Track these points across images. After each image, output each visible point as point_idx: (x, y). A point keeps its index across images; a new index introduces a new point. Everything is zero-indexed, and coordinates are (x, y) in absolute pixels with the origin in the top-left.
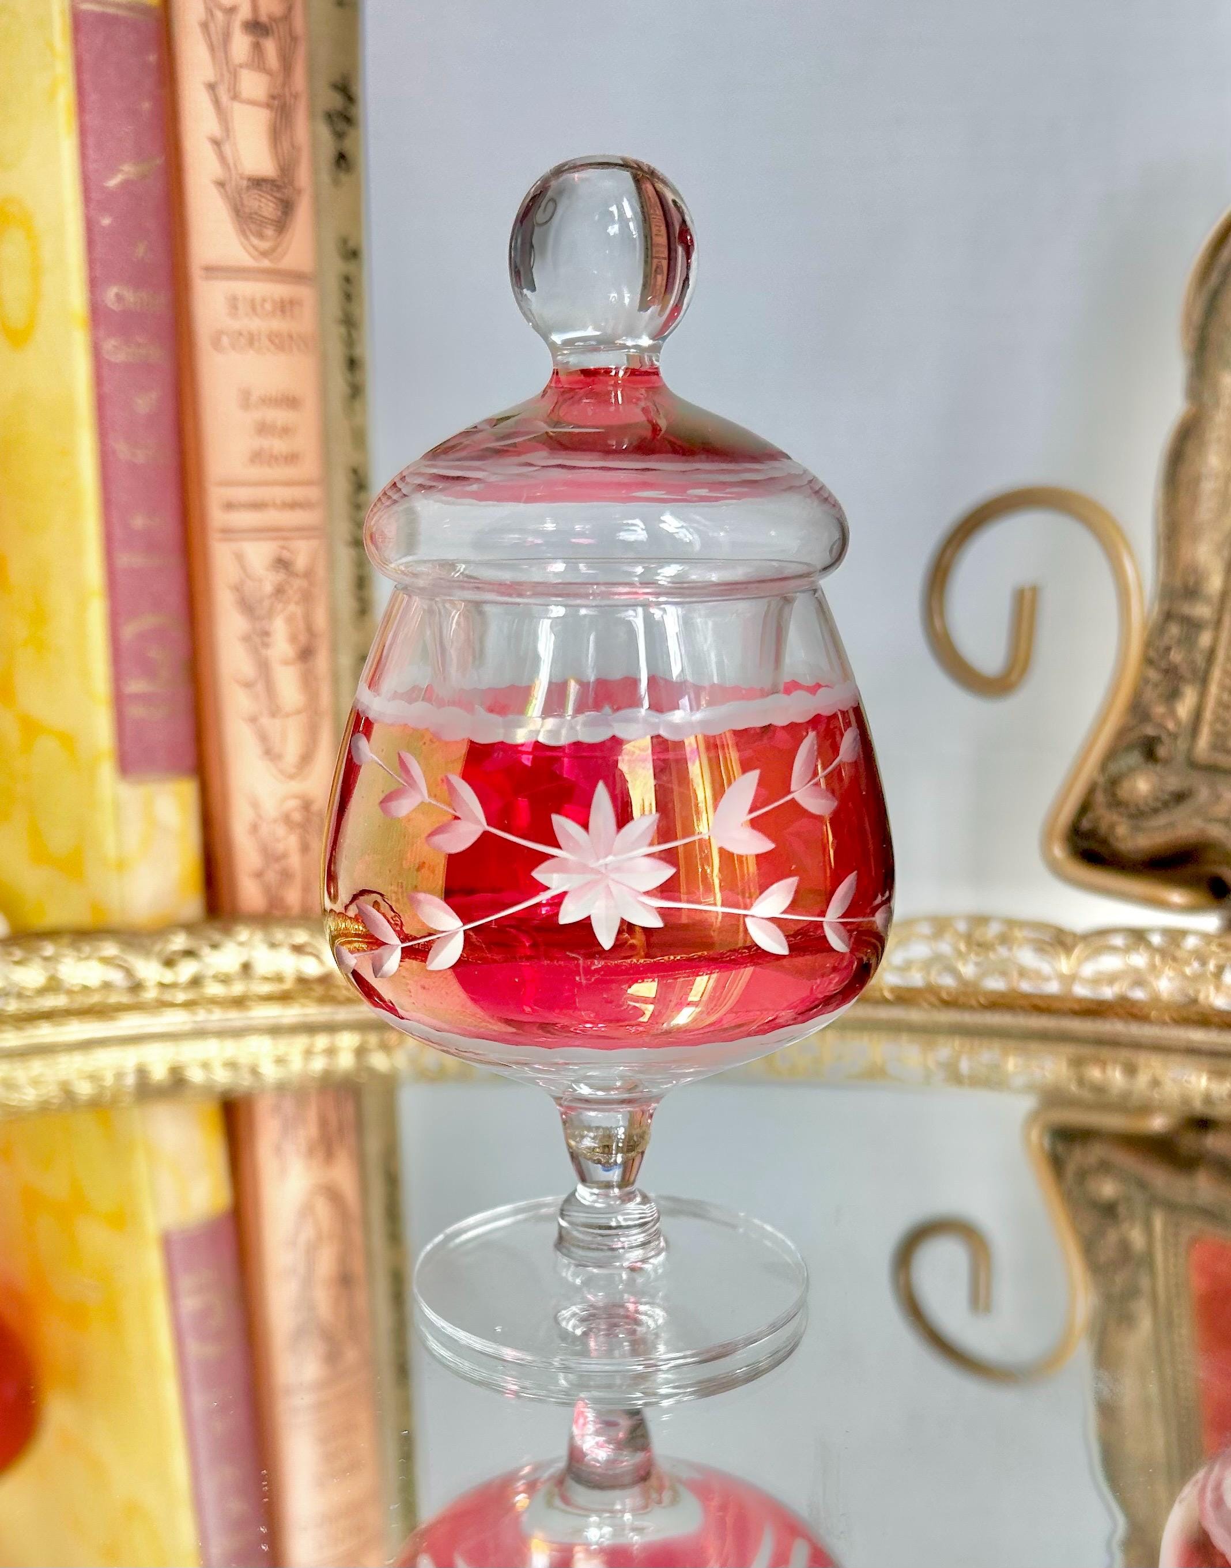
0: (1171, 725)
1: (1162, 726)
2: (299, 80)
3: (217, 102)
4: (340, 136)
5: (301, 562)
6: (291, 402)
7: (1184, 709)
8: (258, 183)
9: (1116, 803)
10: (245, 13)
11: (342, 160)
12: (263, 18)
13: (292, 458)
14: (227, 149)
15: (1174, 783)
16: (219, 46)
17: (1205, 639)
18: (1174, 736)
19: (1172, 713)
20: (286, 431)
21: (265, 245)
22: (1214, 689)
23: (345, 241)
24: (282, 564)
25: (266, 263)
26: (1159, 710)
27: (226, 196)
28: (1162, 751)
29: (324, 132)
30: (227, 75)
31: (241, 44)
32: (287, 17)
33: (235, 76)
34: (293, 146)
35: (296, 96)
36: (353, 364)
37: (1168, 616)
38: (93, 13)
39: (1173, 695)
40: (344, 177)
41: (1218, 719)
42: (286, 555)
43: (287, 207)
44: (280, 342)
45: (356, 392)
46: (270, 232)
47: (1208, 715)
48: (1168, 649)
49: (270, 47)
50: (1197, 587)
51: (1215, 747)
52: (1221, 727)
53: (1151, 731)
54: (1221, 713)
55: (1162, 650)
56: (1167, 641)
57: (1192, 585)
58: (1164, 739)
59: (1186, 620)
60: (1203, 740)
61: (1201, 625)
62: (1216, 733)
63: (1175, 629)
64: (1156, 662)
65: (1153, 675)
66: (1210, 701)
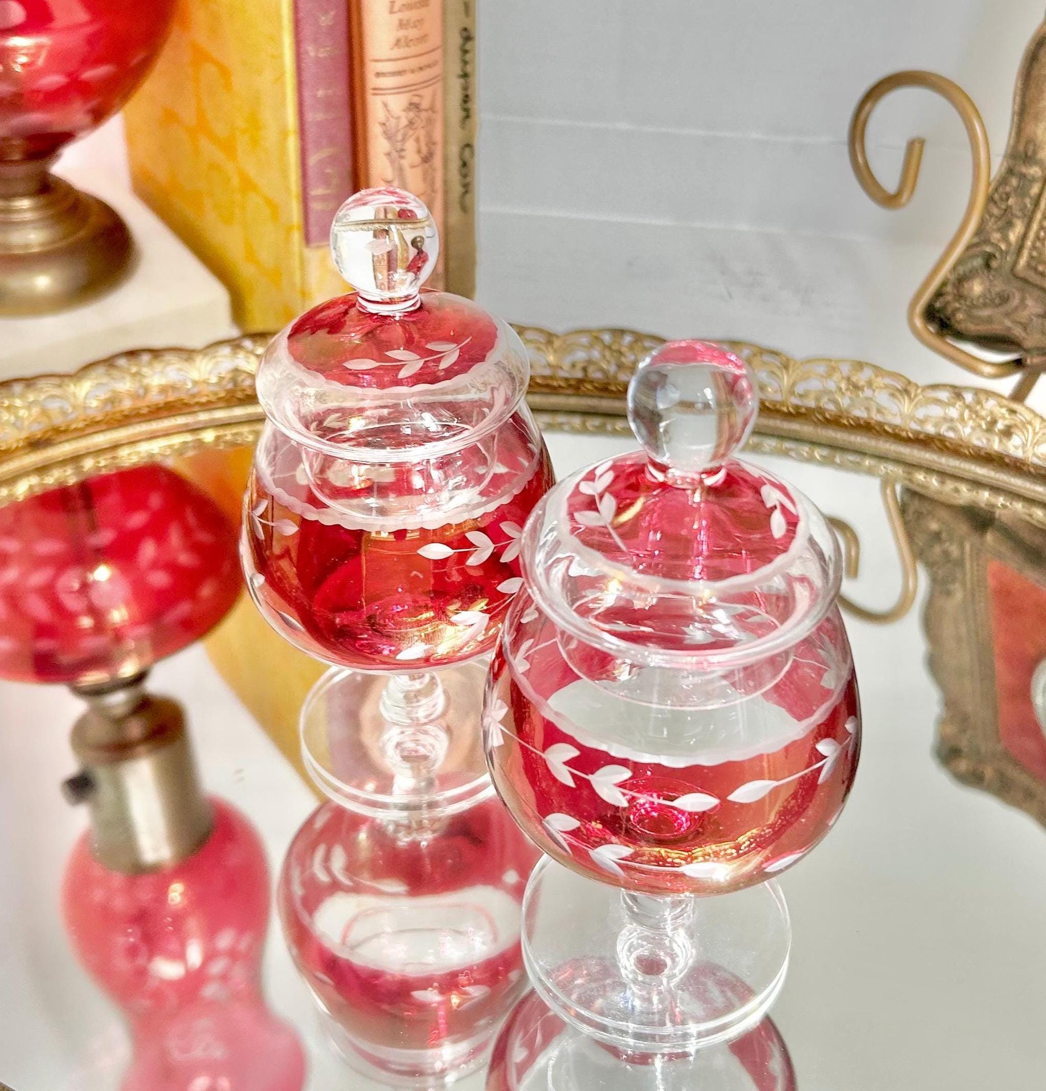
0: (1003, 247)
1: (996, 246)
5: (425, 104)
7: (1013, 236)
9: (960, 297)
13: (423, 38)
15: (999, 286)
17: (1035, 190)
18: (1004, 254)
19: (1005, 239)
20: (420, 22)
22: (1035, 226)
24: (414, 106)
26: (996, 236)
28: (994, 264)
37: (1010, 171)
39: (1008, 226)
41: (1034, 247)
42: (416, 100)
47: (1029, 243)
48: (1008, 196)
50: (1035, 152)
51: (1029, 266)
52: (1035, 254)
53: (988, 249)
54: (1038, 244)
55: (1004, 196)
56: (1008, 189)
57: (1030, 153)
58: (998, 255)
59: (1023, 176)
60: (1023, 261)
61: (1033, 180)
62: (1031, 257)
63: (1014, 182)
64: (999, 203)
65: (996, 211)
66: (1032, 235)
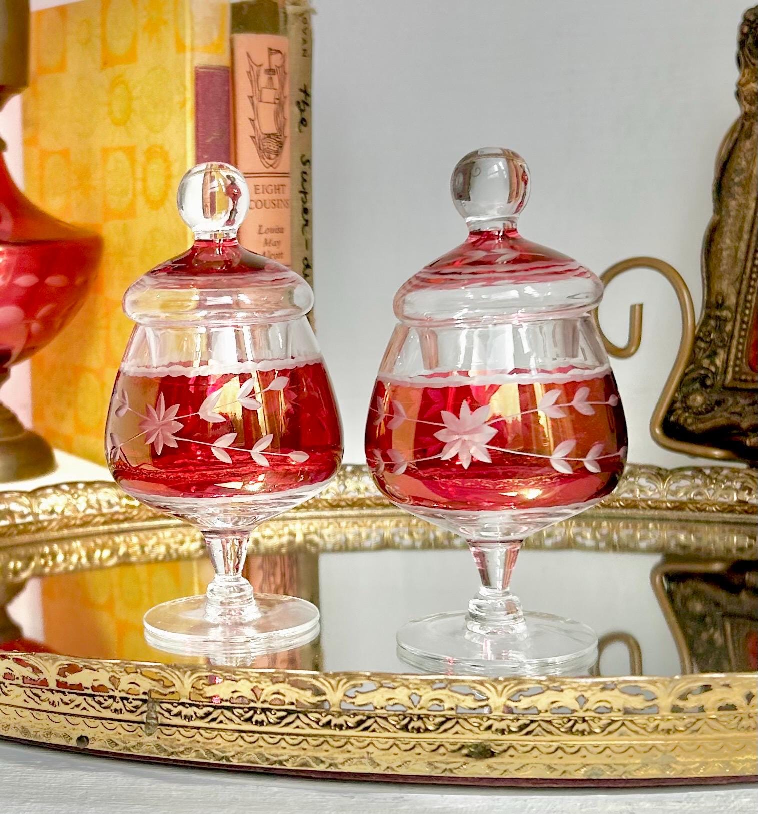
2: (287, 91)
3: (253, 104)
4: (302, 111)
6: (280, 230)
8: (269, 136)
10: (266, 66)
11: (303, 122)
12: (274, 67)
13: (279, 255)
14: (256, 122)
16: (254, 80)
17: (729, 328)
20: (277, 243)
21: (271, 162)
22: (734, 351)
23: (303, 156)
25: (271, 170)
27: (255, 143)
29: (296, 110)
30: (257, 91)
31: (264, 79)
32: (283, 66)
33: (261, 91)
34: (284, 118)
35: (285, 97)
36: (306, 211)
37: (708, 317)
38: (203, 72)
39: (714, 354)
40: (303, 128)
43: (281, 145)
44: (275, 204)
45: (307, 223)
46: (273, 156)
47: (732, 363)
49: (275, 78)
50: (723, 302)
51: (734, 379)
52: (737, 369)
53: (703, 372)
54: (738, 362)
55: (707, 334)
56: (709, 328)
57: (720, 302)
58: (710, 375)
59: (718, 318)
60: (730, 376)
61: (726, 320)
62: (735, 372)
63: (713, 323)
64: (704, 339)
65: (703, 345)
66: (732, 357)
